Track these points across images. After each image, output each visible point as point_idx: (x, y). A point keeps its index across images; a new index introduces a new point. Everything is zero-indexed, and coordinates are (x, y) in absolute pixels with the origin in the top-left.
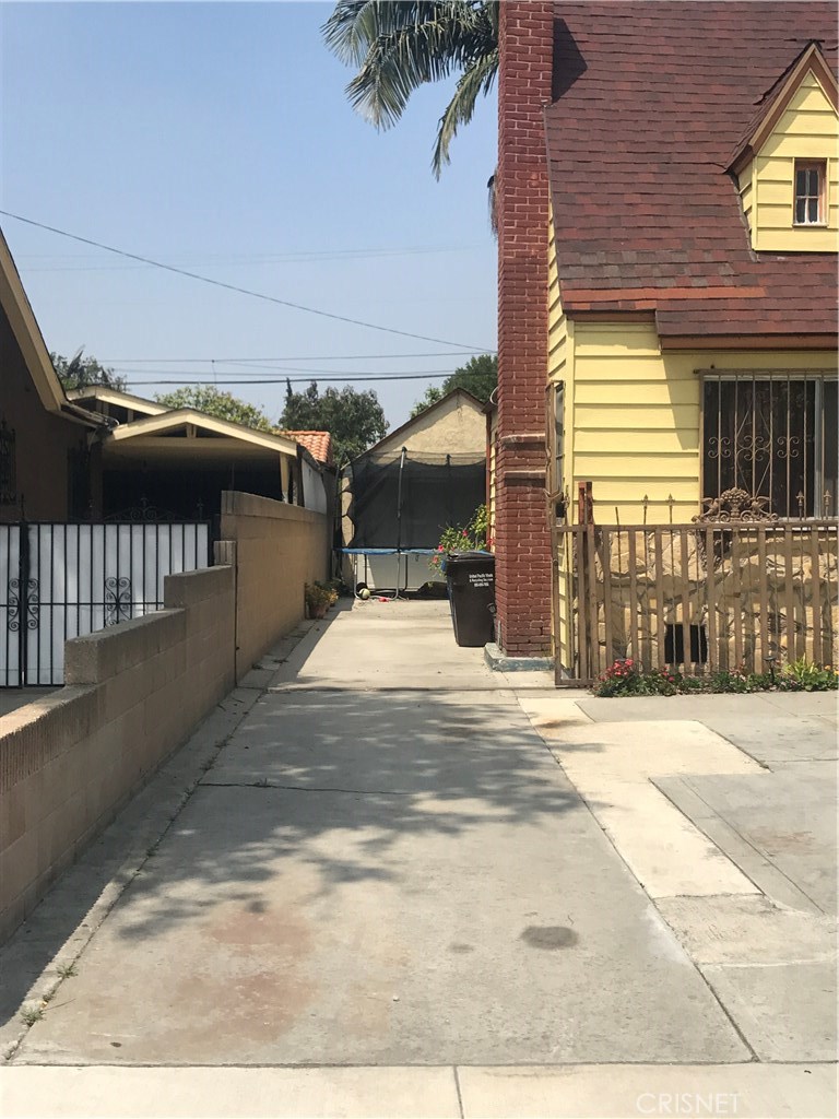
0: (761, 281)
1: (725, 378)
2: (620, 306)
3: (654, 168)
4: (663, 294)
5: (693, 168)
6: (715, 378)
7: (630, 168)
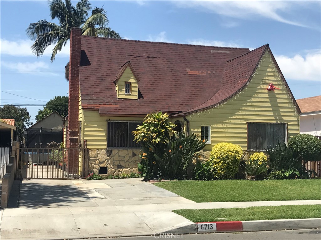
0: (119, 104)
1: (112, 121)
2: (93, 108)
3: (100, 81)
4: (101, 106)
5: (107, 81)
6: (110, 121)
7: (95, 80)
